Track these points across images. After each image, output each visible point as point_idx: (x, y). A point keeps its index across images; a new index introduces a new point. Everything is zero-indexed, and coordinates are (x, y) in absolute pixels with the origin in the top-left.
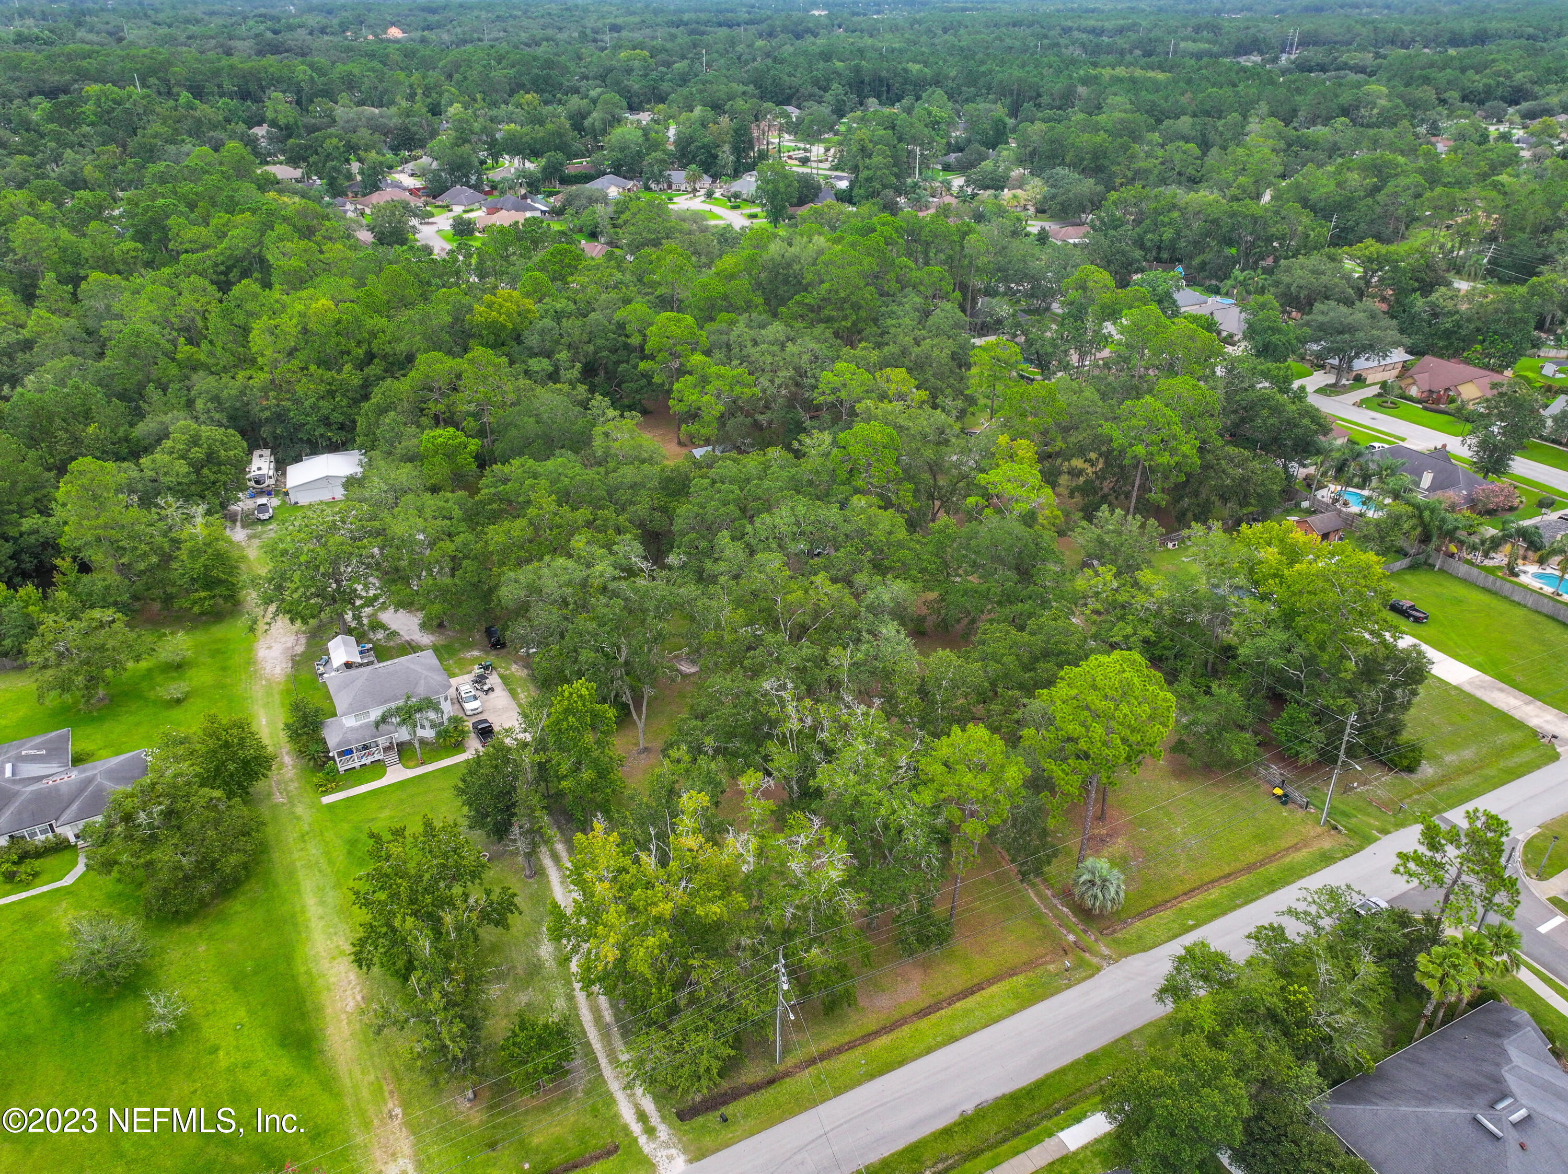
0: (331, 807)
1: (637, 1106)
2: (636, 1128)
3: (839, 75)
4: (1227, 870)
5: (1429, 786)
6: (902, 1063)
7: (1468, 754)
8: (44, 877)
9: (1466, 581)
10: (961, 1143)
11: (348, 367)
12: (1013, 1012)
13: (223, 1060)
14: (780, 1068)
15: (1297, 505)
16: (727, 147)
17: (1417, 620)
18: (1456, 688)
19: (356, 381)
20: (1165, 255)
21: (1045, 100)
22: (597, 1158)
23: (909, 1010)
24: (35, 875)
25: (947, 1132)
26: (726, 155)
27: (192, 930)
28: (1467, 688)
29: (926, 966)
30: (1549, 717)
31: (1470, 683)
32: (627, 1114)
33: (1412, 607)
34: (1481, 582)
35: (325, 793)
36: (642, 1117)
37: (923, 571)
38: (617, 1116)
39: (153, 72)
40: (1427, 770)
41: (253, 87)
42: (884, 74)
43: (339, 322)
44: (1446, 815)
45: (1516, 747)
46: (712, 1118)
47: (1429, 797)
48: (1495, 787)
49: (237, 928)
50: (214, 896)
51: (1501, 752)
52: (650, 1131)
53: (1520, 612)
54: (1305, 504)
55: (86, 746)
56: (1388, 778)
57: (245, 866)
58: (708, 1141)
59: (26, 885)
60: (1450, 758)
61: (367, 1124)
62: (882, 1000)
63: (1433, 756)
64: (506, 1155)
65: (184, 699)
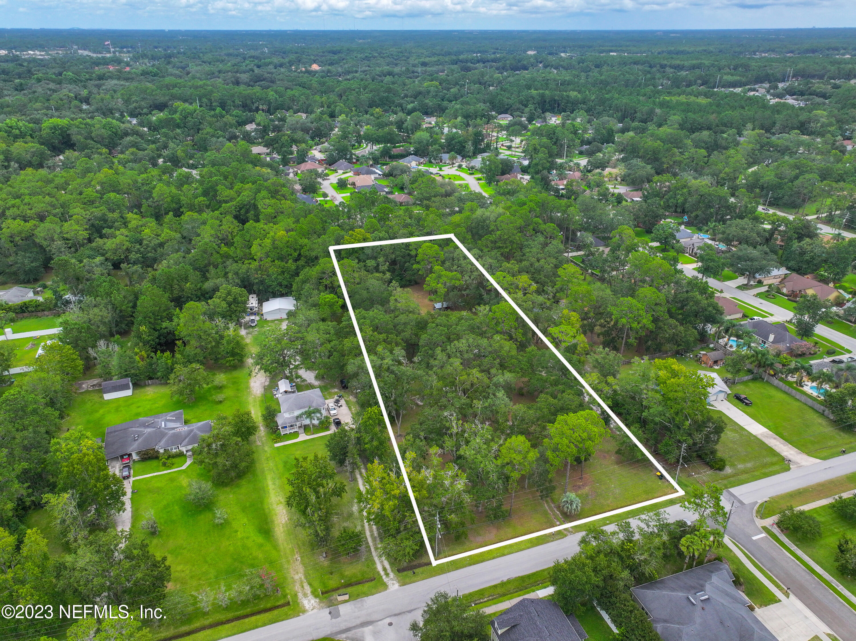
0: (278, 448)
1: (383, 566)
2: (382, 573)
3: (533, 98)
5: (727, 477)
6: (482, 562)
7: (749, 465)
8: (175, 466)
9: (777, 388)
10: (500, 591)
11: (290, 261)
12: (529, 548)
13: (239, 535)
15: (708, 346)
16: (470, 143)
17: (747, 404)
18: (755, 436)
19: (294, 268)
20: (679, 210)
21: (638, 115)
22: (367, 581)
24: (173, 464)
25: (495, 586)
26: (470, 147)
27: (228, 489)
28: (759, 437)
29: (498, 528)
30: (792, 452)
31: (761, 434)
32: (379, 568)
33: (746, 398)
34: (783, 389)
35: (276, 442)
36: (385, 569)
37: (521, 369)
38: (376, 568)
39: (205, 96)
40: (728, 470)
41: (249, 102)
42: (556, 98)
43: (288, 242)
44: (730, 490)
45: (773, 464)
46: (410, 573)
47: (725, 482)
48: (756, 480)
49: (243, 490)
50: (236, 478)
51: (765, 465)
52: (387, 575)
53: (797, 404)
54: (712, 346)
55: (189, 418)
56: (710, 472)
57: (247, 467)
58: (407, 580)
59: (170, 467)
60: (740, 466)
61: (288, 562)
62: (479, 539)
63: (733, 466)
64: (336, 577)
65: (223, 401)
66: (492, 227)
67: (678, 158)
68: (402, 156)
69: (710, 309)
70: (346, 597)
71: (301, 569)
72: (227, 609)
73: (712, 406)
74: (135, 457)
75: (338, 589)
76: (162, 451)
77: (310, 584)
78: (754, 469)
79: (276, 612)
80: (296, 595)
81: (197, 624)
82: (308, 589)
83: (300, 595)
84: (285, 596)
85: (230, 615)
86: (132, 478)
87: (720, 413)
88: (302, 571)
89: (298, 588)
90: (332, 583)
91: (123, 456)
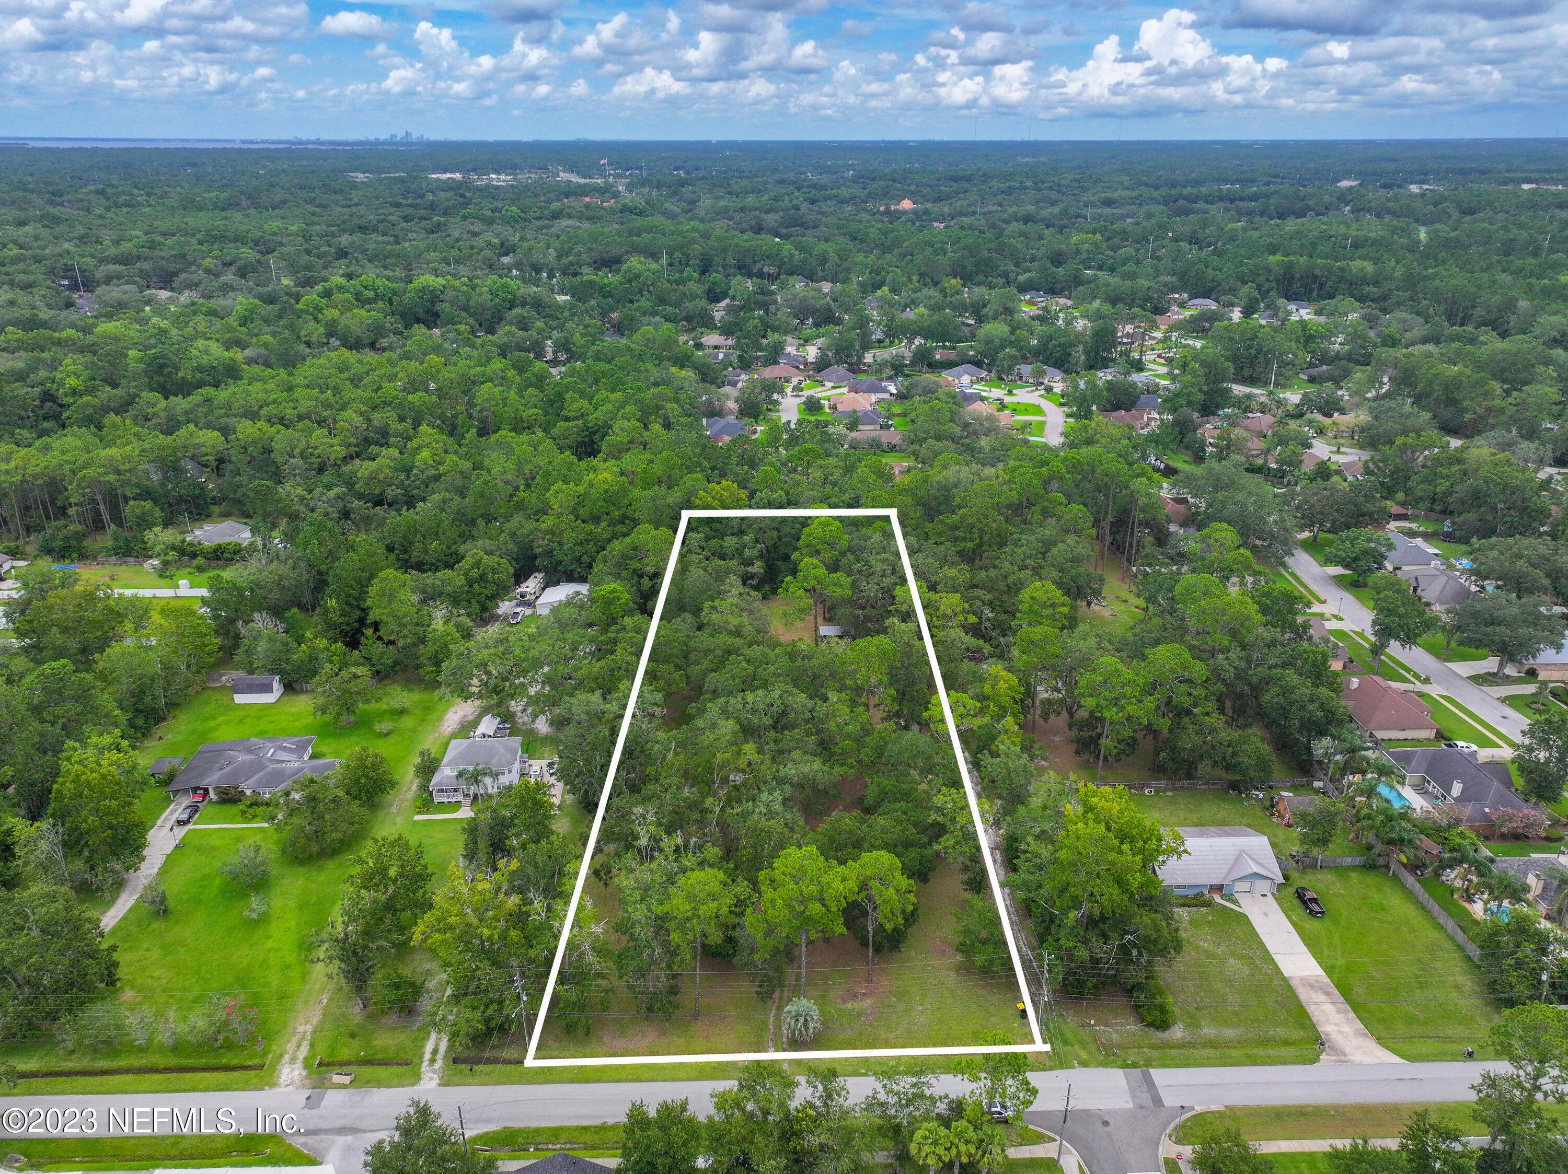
0: (417, 822)
1: (437, 1045)
2: (427, 1056)
3: (1269, 271)
5: (1165, 1045)
6: (595, 1081)
7: (1230, 1033)
8: (257, 819)
9: (1409, 894)
10: (589, 1138)
12: (689, 1079)
13: (270, 944)
15: (1310, 783)
17: (1312, 913)
18: (1285, 980)
22: (398, 1064)
24: (255, 816)
25: (586, 1129)
27: (302, 870)
28: (1294, 983)
29: (662, 1033)
30: (1347, 1029)
31: (1303, 980)
32: (429, 1047)
33: (1314, 900)
34: (1420, 898)
35: (420, 813)
36: (435, 1052)
38: (423, 1046)
40: (1177, 1032)
42: (1317, 272)
44: (1153, 1071)
45: (1286, 1043)
46: (465, 1067)
47: (1155, 1054)
48: (1224, 1065)
49: (322, 877)
50: (318, 854)
51: (1265, 1042)
52: (433, 1061)
53: (1434, 934)
54: (1317, 784)
55: (324, 749)
56: (1133, 1027)
57: (341, 842)
58: (456, 1079)
59: (249, 821)
60: (1208, 1031)
61: (307, 1001)
62: (620, 1043)
63: (1194, 1024)
64: (356, 1044)
65: (388, 734)
66: (957, 501)
67: (1497, 403)
68: (952, 365)
70: (346, 1080)
71: (316, 1016)
72: (175, 1049)
73: (1235, 902)
74: (212, 795)
75: (348, 1064)
76: (248, 792)
77: (312, 1045)
78: (1239, 1043)
79: (235, 1075)
80: (281, 1056)
81: (122, 1063)
82: (304, 1050)
83: (287, 1057)
84: (265, 1053)
85: (174, 1062)
86: (190, 826)
87: (1242, 919)
88: (315, 1022)
89: (291, 1047)
90: (345, 1053)
91: (195, 789)
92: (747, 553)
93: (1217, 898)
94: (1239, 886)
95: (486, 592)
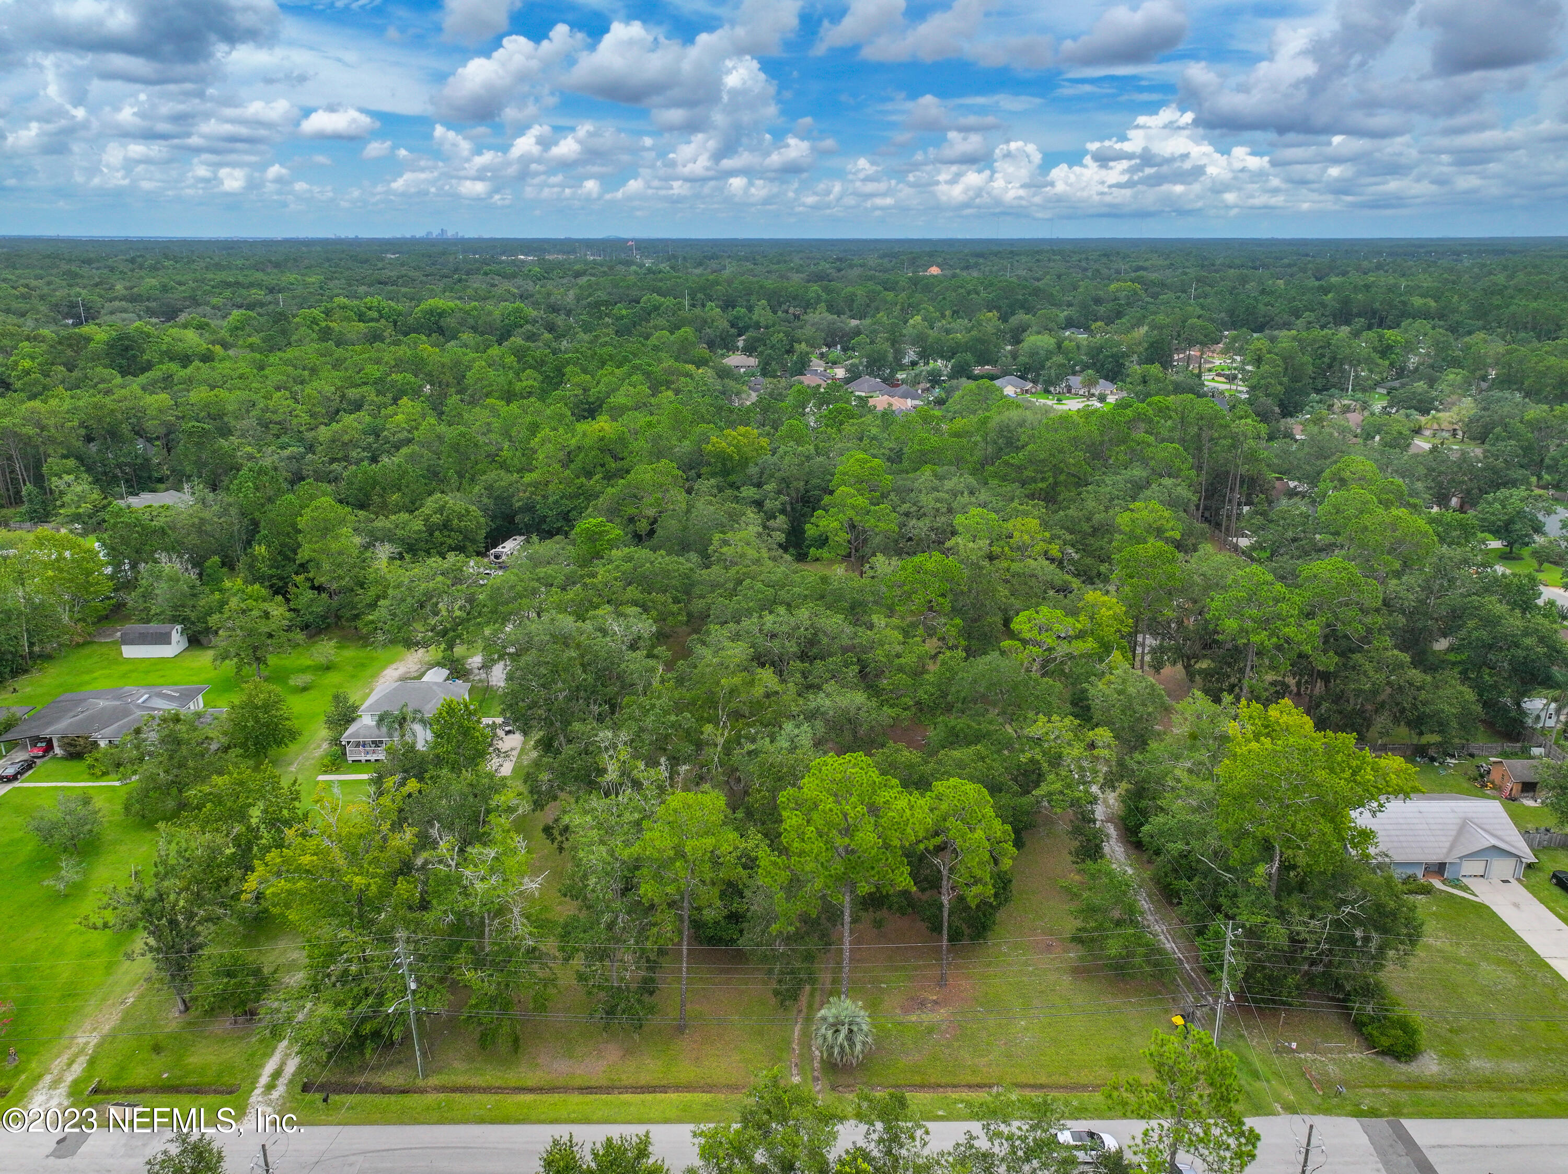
0: (321, 782)
1: (283, 1064)
2: (264, 1080)
4: (1043, 1080)
5: (1417, 1084)
6: (518, 1122)
7: (1514, 1067)
14: (420, 1082)
15: (1523, 749)
22: (216, 1092)
23: (578, 1082)
24: (106, 773)
29: (628, 1053)
32: (270, 1066)
35: (325, 772)
36: (277, 1074)
38: (262, 1066)
40: (1430, 1065)
44: (1407, 1123)
46: (318, 1098)
47: (1403, 1096)
48: (1519, 1115)
52: (270, 1087)
56: (1358, 1056)
58: (303, 1114)
59: (97, 778)
60: (1479, 1064)
61: (104, 1000)
62: (562, 1066)
63: (1451, 1053)
64: (159, 1062)
65: (305, 689)
69: (1528, 641)
71: (110, 1020)
73: (1466, 888)
74: (58, 751)
75: (141, 1090)
76: (103, 744)
77: (92, 1062)
78: (1534, 1083)
80: (40, 1077)
82: (77, 1069)
83: (48, 1079)
84: (17, 1072)
86: (16, 784)
87: (1483, 911)
88: (106, 1028)
89: (57, 1065)
90: (139, 1075)
91: (35, 740)
92: (768, 504)
93: (1437, 884)
94: (1469, 868)
95: (449, 541)
